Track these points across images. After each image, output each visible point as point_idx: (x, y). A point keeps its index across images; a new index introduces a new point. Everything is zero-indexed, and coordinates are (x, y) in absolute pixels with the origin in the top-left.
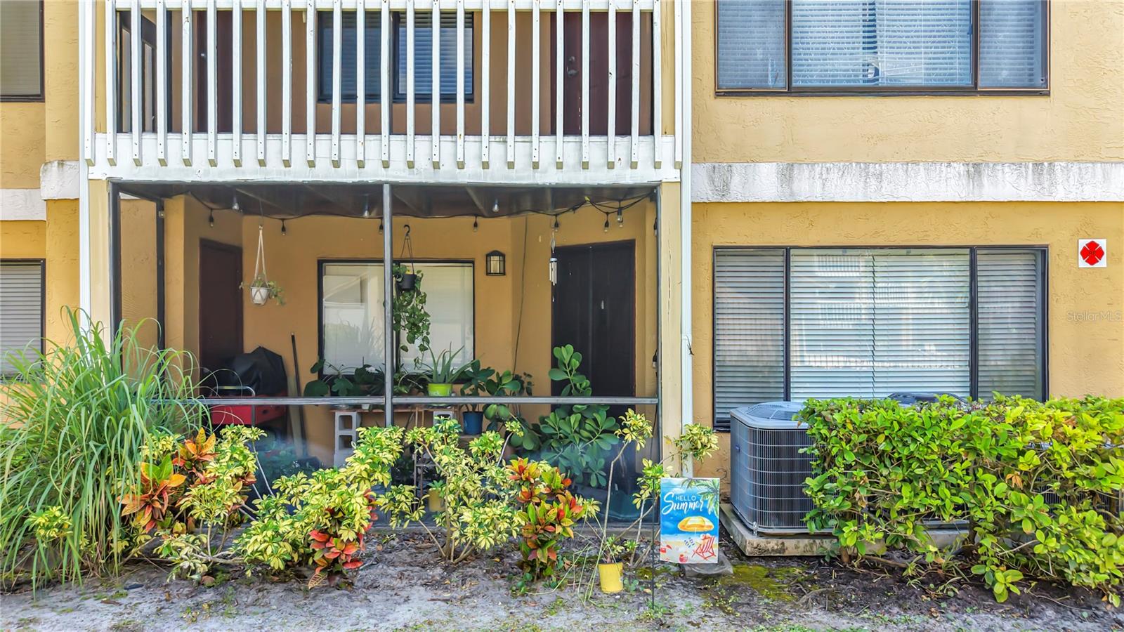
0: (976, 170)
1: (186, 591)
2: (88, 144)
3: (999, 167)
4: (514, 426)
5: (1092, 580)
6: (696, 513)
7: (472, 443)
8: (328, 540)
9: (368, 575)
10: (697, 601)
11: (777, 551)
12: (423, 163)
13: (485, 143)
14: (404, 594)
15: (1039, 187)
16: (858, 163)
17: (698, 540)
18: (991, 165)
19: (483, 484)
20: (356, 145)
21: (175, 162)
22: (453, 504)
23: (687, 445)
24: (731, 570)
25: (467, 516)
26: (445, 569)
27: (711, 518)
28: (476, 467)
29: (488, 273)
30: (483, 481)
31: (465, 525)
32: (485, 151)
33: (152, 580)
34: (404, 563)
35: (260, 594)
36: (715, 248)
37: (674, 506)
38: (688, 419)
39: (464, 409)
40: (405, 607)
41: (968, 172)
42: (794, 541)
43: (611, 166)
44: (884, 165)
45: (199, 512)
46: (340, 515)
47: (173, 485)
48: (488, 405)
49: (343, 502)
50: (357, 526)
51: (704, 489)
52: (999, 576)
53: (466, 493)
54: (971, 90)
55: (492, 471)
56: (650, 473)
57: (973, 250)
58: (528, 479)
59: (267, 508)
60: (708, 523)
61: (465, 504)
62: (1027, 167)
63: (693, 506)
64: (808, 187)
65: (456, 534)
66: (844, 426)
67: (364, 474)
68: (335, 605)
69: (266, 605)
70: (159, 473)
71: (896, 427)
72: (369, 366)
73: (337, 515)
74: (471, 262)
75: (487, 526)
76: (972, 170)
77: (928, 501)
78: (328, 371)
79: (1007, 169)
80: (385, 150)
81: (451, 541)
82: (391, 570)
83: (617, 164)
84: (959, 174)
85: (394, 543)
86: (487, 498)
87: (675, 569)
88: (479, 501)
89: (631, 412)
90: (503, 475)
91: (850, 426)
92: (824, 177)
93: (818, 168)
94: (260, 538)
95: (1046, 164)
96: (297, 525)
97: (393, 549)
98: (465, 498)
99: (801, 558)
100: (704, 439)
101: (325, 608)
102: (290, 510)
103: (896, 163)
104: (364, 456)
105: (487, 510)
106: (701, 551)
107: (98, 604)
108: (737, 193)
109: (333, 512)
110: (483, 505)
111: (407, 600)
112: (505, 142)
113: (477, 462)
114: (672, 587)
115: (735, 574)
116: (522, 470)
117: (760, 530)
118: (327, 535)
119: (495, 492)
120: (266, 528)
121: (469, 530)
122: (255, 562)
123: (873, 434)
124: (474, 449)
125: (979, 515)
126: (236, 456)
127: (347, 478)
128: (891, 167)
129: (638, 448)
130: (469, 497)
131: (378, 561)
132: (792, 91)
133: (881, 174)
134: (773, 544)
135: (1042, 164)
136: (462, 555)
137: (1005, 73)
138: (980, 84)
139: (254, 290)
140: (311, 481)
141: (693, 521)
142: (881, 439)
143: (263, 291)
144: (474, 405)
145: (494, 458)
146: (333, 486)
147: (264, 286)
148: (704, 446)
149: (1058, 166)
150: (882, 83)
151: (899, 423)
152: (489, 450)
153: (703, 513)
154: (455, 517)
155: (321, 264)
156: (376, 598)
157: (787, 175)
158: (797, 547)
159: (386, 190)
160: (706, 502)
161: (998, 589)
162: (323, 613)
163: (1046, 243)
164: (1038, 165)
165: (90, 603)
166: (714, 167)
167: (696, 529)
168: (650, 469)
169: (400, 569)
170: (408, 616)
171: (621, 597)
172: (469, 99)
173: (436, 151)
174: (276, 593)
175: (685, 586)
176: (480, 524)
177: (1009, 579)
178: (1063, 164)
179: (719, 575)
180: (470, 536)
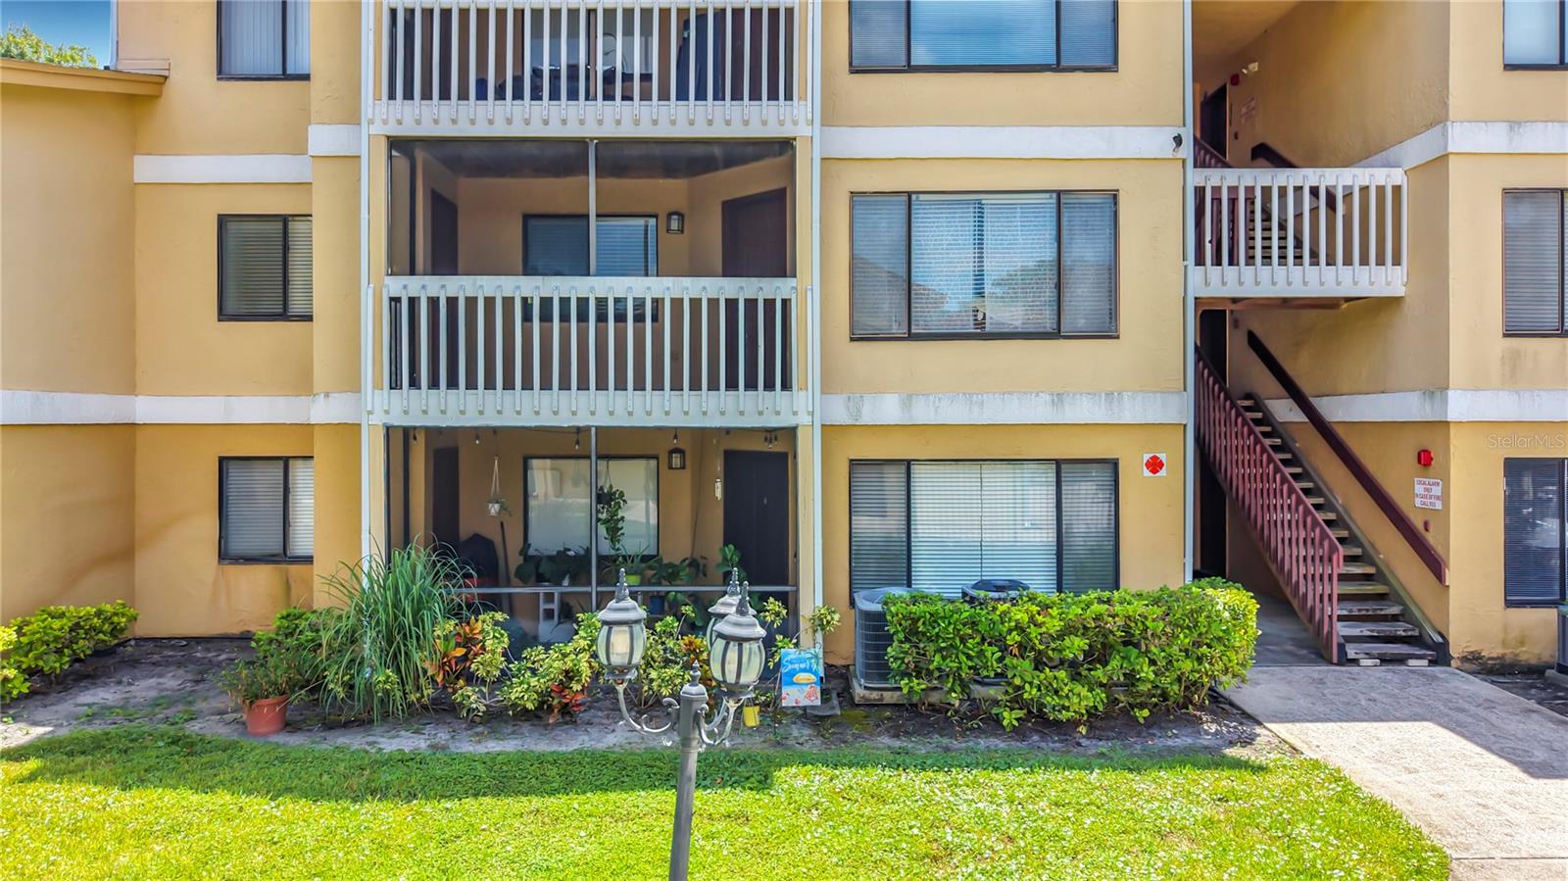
0: (1059, 398)
1: (464, 726)
2: (369, 399)
3: (1078, 396)
4: (687, 610)
5: (1065, 716)
6: (805, 670)
7: (657, 625)
8: (563, 691)
9: (586, 716)
10: (807, 731)
11: (878, 700)
12: (620, 411)
13: (667, 397)
14: (611, 728)
15: (1110, 413)
16: (964, 394)
17: (807, 689)
18: (1071, 395)
19: (665, 653)
20: (571, 399)
21: (433, 411)
22: (643, 667)
23: (817, 622)
24: (839, 713)
25: (654, 674)
26: (638, 712)
27: (815, 673)
28: (660, 641)
29: (670, 468)
30: (665, 650)
31: (652, 680)
32: (667, 403)
33: (438, 720)
34: (609, 709)
35: (515, 728)
36: (851, 460)
37: (790, 667)
38: (819, 602)
39: (651, 594)
40: (613, 735)
41: (1053, 400)
42: (890, 693)
43: (761, 413)
44: (985, 396)
45: (481, 673)
46: (571, 674)
47: (458, 655)
48: (668, 592)
49: (575, 665)
50: (584, 681)
51: (810, 656)
52: (1006, 714)
53: (653, 658)
54: (1056, 334)
55: (670, 644)
56: (780, 644)
57: (1058, 463)
58: (695, 650)
59: (519, 670)
60: (813, 677)
61: (652, 667)
62: (1100, 396)
63: (803, 666)
64: (924, 413)
65: (646, 688)
66: (897, 615)
67: (587, 648)
68: (567, 734)
69: (522, 734)
70: (447, 647)
71: (928, 616)
72: (569, 550)
73: (570, 675)
74: (656, 457)
75: (667, 681)
76: (1056, 399)
77: (951, 664)
78: (531, 552)
79: (1084, 399)
80: (592, 403)
81: (641, 694)
82: (600, 714)
83: (765, 412)
84: (1046, 402)
85: (599, 695)
86: (667, 662)
87: (800, 712)
88: (662, 664)
89: (771, 599)
90: (679, 645)
91: (900, 616)
92: (937, 405)
93: (931, 398)
94: (519, 689)
95: (1116, 394)
96: (542, 681)
97: (598, 700)
98: (652, 663)
99: (895, 705)
100: (829, 618)
101: (560, 735)
102: (534, 672)
103: (994, 394)
104: (585, 635)
105: (667, 670)
106: (809, 696)
107: (408, 734)
108: (867, 418)
109: (567, 672)
110: (665, 667)
111: (614, 731)
112: (682, 395)
113: (660, 638)
114: (795, 723)
115: (842, 714)
116: (691, 643)
117: (867, 685)
118: (563, 687)
119: (673, 658)
120: (521, 683)
121: (654, 684)
122: (514, 705)
123: (915, 621)
124: (658, 630)
125: (985, 673)
126: (496, 634)
127: (575, 650)
128: (991, 396)
129: (775, 626)
130: (655, 662)
131: (590, 708)
132: (911, 337)
133: (983, 402)
134: (875, 695)
135: (1113, 394)
136: (650, 703)
137: (1083, 321)
138: (1062, 329)
139: (490, 505)
140: (551, 652)
141: (802, 677)
142: (920, 623)
143: (497, 506)
144: (658, 592)
145: (672, 635)
146: (565, 655)
147: (497, 502)
148: (828, 622)
149: (1125, 396)
150: (988, 328)
151: (930, 613)
152: (668, 630)
153: (810, 671)
154: (645, 676)
155: (526, 460)
156: (593, 730)
157: (907, 402)
158: (892, 697)
159: (593, 429)
160: (811, 664)
161: (1005, 723)
162: (560, 738)
163: (1116, 457)
164: (1109, 394)
165: (403, 733)
166: (849, 398)
167: (805, 682)
168: (780, 642)
169: (606, 713)
170: (616, 740)
171: (758, 729)
172: (655, 319)
173: (630, 403)
174: (526, 727)
175: (803, 722)
176: (663, 680)
177: (1014, 716)
178: (1129, 394)
179: (830, 716)
180: (655, 688)
